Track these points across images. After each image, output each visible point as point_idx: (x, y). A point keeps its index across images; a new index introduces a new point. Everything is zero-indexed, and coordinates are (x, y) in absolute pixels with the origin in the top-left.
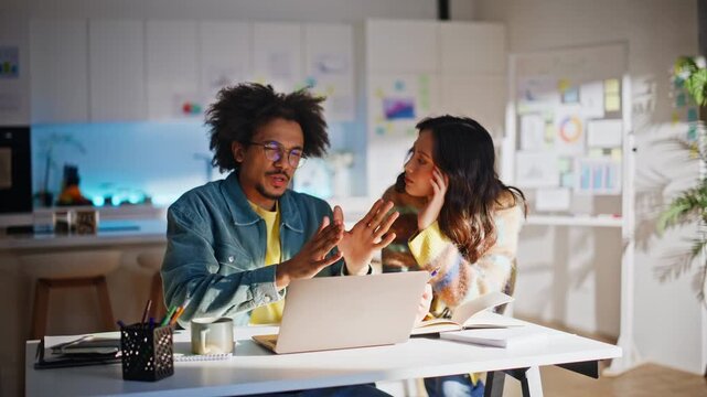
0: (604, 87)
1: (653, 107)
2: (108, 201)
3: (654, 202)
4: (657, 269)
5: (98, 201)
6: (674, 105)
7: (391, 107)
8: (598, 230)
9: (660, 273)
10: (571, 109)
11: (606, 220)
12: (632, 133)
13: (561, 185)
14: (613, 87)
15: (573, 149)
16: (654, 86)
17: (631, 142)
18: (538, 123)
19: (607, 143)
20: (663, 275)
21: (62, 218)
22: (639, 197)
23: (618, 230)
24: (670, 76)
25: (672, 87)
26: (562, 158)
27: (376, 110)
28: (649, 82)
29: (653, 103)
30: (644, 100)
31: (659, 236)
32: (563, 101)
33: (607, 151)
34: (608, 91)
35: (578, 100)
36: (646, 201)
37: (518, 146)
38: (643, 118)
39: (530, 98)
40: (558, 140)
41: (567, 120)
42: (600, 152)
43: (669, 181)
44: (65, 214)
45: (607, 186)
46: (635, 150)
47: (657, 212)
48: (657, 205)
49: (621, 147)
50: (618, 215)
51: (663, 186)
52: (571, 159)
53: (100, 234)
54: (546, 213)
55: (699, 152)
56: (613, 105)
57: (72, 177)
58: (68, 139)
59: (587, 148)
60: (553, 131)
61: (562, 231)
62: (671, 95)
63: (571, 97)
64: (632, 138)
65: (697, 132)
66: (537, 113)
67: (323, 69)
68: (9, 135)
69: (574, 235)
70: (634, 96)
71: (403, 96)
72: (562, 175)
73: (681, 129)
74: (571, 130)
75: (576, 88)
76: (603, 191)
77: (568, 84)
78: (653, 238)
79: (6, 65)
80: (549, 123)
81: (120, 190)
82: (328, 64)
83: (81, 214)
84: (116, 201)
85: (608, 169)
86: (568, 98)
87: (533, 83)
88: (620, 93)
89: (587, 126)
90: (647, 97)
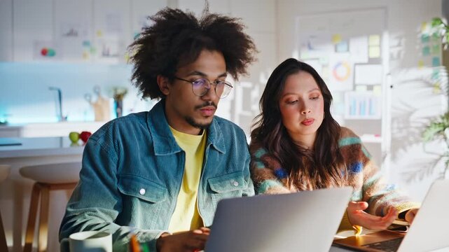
0: (368, 41)
1: (402, 56)
3: (401, 126)
4: (404, 174)
6: (421, 54)
10: (342, 56)
12: (389, 74)
14: (375, 40)
15: (344, 86)
16: (403, 41)
17: (390, 80)
19: (371, 82)
20: (409, 178)
22: (393, 120)
23: (378, 145)
24: (418, 33)
25: (419, 41)
28: (400, 38)
29: (403, 53)
30: (395, 51)
32: (336, 51)
33: (370, 88)
34: (371, 44)
35: (348, 50)
38: (395, 64)
39: (310, 48)
40: (332, 79)
41: (339, 64)
42: (364, 89)
43: (416, 110)
45: (370, 113)
46: (391, 87)
47: (404, 133)
49: (381, 85)
50: (378, 135)
51: (411, 113)
52: (342, 94)
55: (441, 89)
56: (374, 53)
59: (355, 86)
60: (328, 72)
62: (418, 47)
63: (342, 47)
64: (389, 77)
65: (439, 74)
66: (318, 59)
70: (391, 47)
73: (427, 72)
74: (342, 72)
75: (347, 41)
77: (340, 38)
78: (401, 151)
80: (325, 66)
85: (370, 101)
86: (340, 48)
87: (312, 37)
88: (380, 46)
89: (354, 69)
90: (398, 49)
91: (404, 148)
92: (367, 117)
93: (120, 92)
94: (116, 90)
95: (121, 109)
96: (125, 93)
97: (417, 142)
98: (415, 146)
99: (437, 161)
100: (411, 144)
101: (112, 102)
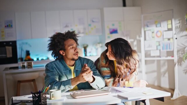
0: (167, 22)
1: (181, 27)
2: (38, 59)
3: (182, 52)
4: (184, 70)
5: (35, 59)
7: (111, 31)
8: (168, 60)
9: (185, 71)
10: (159, 29)
11: (170, 58)
12: (175, 34)
13: (157, 49)
14: (170, 22)
15: (160, 39)
16: (181, 21)
17: (175, 36)
18: (150, 32)
19: (169, 37)
21: (23, 64)
22: (178, 51)
23: (173, 60)
24: (185, 18)
25: (186, 21)
26: (157, 42)
27: (107, 32)
28: (180, 20)
29: (181, 26)
30: (178, 25)
31: (184, 62)
32: (156, 27)
33: (169, 39)
34: (168, 23)
35: (161, 26)
36: (180, 53)
37: (145, 39)
38: (178, 30)
39: (148, 26)
40: (156, 37)
41: (158, 31)
42: (167, 39)
43: (186, 46)
44: (24, 63)
46: (176, 39)
48: (183, 53)
49: (173, 38)
50: (173, 56)
51: (185, 48)
52: (159, 42)
53: (33, 68)
54: (154, 57)
56: (170, 27)
57: (28, 53)
58: (27, 43)
59: (163, 39)
60: (154, 35)
61: (159, 61)
62: (185, 23)
63: (158, 25)
64: (175, 35)
66: (150, 30)
67: (93, 22)
68: (11, 43)
69: (162, 62)
70: (175, 24)
71: (114, 27)
72: (157, 46)
74: (159, 34)
75: (160, 23)
76: (168, 50)
77: (158, 22)
79: (9, 25)
80: (153, 32)
81: (41, 56)
82: (94, 20)
83: (28, 63)
84: (40, 59)
85: (169, 44)
86: (157, 26)
87: (148, 22)
88: (172, 24)
89: (163, 33)
90: (179, 24)
93: (85, 46)
94: (84, 45)
95: (86, 52)
96: (87, 46)
100: (185, 59)
101: (83, 49)
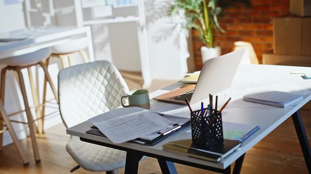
4: (154, 37)
20: (157, 40)
23: (138, 22)
45: (130, 2)
47: (151, 12)
50: (137, 16)
78: (151, 24)
91: (152, 22)
92: (128, 5)
97: (161, 17)
98: (159, 20)
99: (174, 28)
100: (156, 19)
